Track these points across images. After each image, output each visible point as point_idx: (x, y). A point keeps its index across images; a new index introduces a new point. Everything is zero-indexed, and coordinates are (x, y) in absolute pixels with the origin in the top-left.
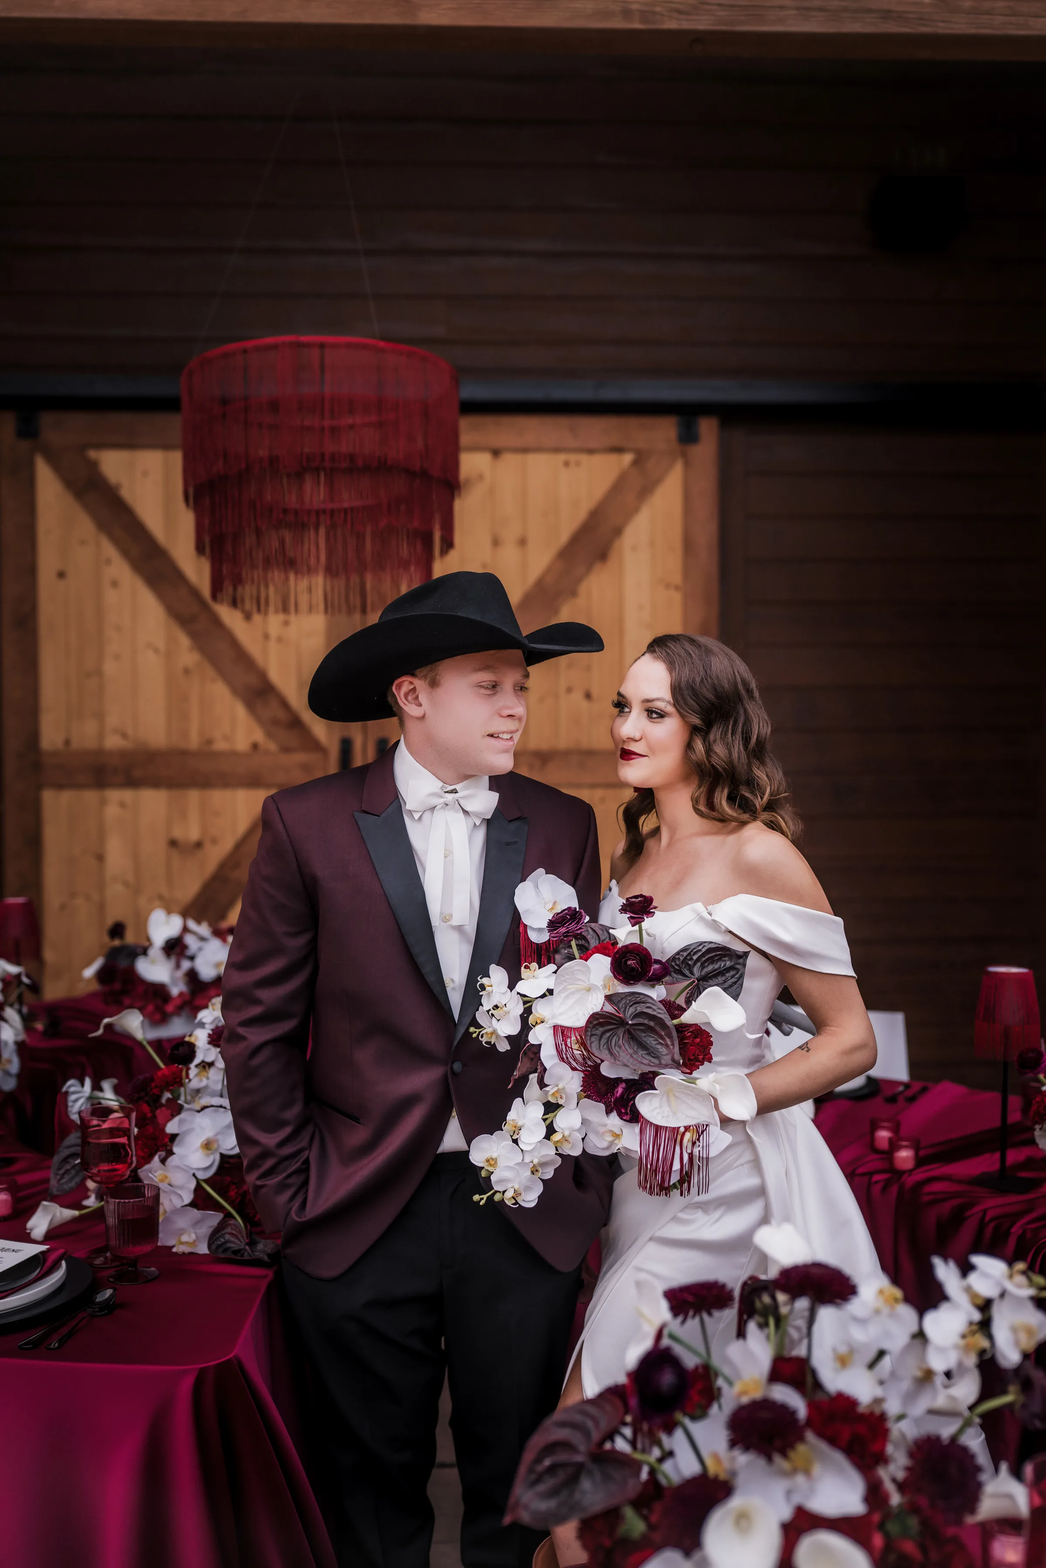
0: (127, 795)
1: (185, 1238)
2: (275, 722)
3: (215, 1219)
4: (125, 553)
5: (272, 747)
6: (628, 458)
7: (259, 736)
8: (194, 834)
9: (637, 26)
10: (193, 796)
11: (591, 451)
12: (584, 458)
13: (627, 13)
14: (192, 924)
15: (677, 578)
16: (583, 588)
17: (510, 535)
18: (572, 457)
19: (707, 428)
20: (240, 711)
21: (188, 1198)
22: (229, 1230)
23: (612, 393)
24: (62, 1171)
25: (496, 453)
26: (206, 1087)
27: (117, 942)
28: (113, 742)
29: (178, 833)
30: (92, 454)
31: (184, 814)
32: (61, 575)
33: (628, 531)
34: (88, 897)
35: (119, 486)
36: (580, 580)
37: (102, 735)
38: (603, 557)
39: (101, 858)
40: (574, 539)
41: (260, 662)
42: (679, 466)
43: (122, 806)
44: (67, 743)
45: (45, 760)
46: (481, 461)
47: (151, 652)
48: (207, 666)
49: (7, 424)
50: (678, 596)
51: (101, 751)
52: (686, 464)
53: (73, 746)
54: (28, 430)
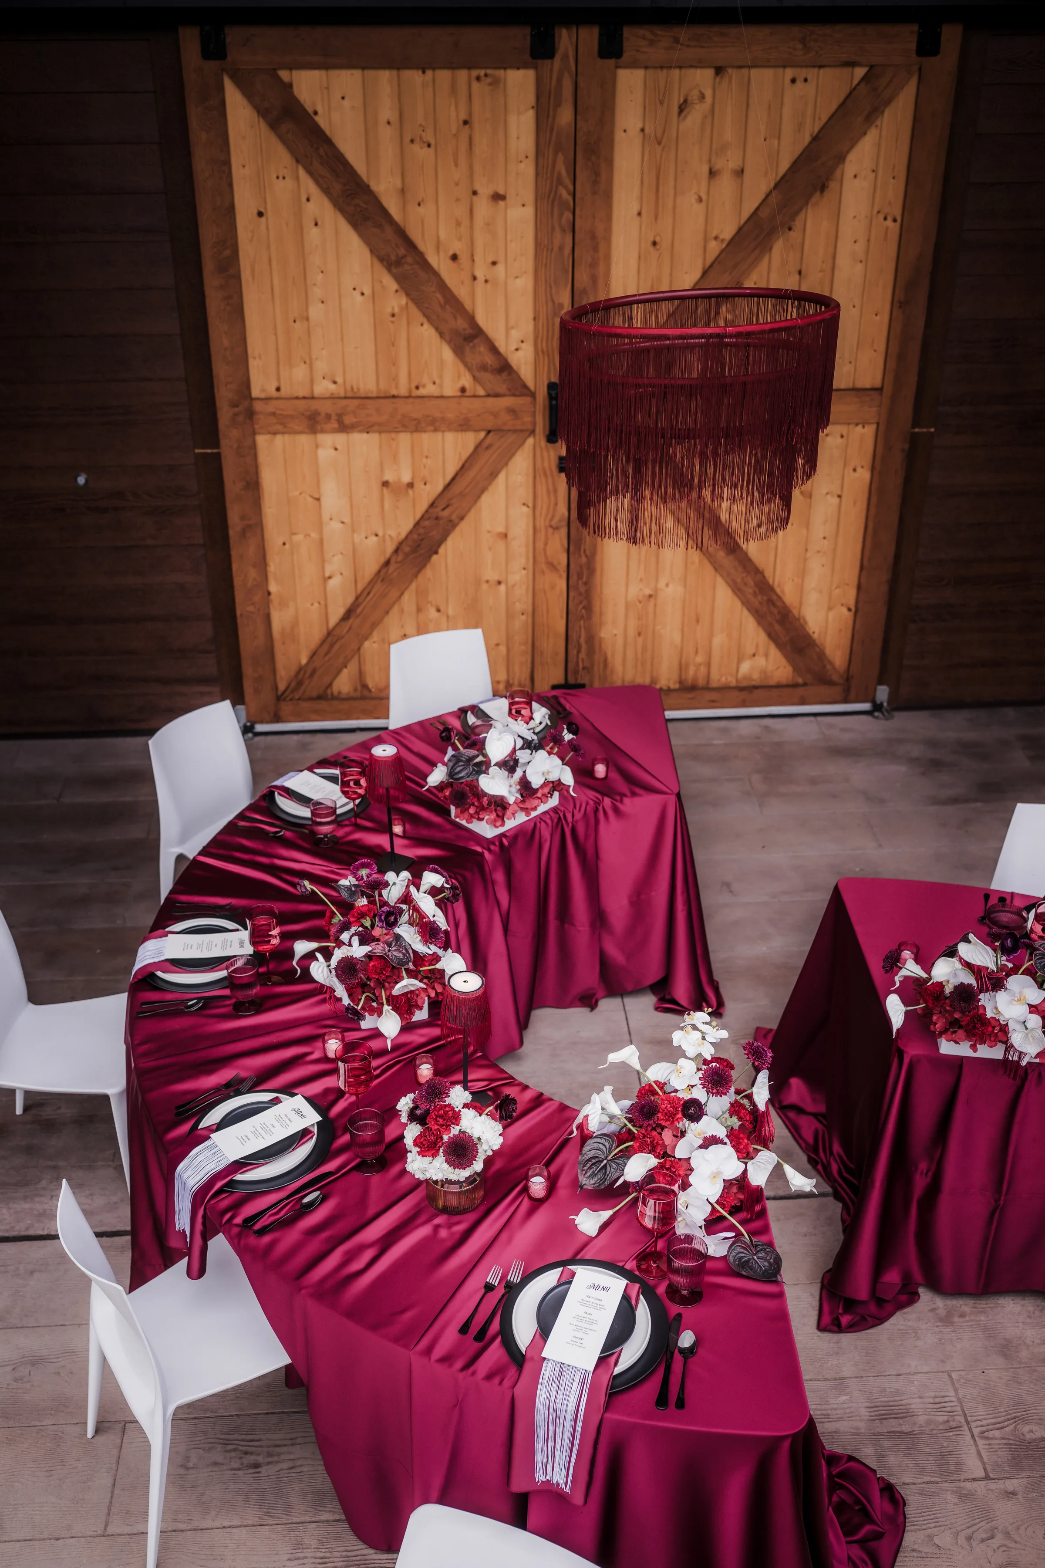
0: (340, 439)
2: (484, 368)
4: (326, 191)
5: (481, 392)
6: (860, 72)
7: (466, 380)
8: (406, 478)
10: (404, 439)
11: (821, 66)
12: (811, 73)
15: (894, 208)
16: (798, 223)
17: (728, 165)
18: (802, 73)
19: (952, 37)
20: (447, 353)
28: (323, 388)
29: (389, 476)
30: (284, 75)
31: (395, 457)
32: (260, 214)
33: (852, 157)
34: (307, 535)
35: (316, 113)
36: (797, 213)
37: (312, 381)
38: (823, 188)
39: (318, 499)
40: (796, 166)
41: (468, 305)
42: (913, 83)
43: (336, 449)
44: (278, 389)
45: (258, 406)
46: (703, 77)
47: (357, 294)
48: (414, 310)
49: (190, 41)
50: (895, 227)
51: (313, 396)
52: (920, 78)
53: (285, 391)
54: (214, 48)
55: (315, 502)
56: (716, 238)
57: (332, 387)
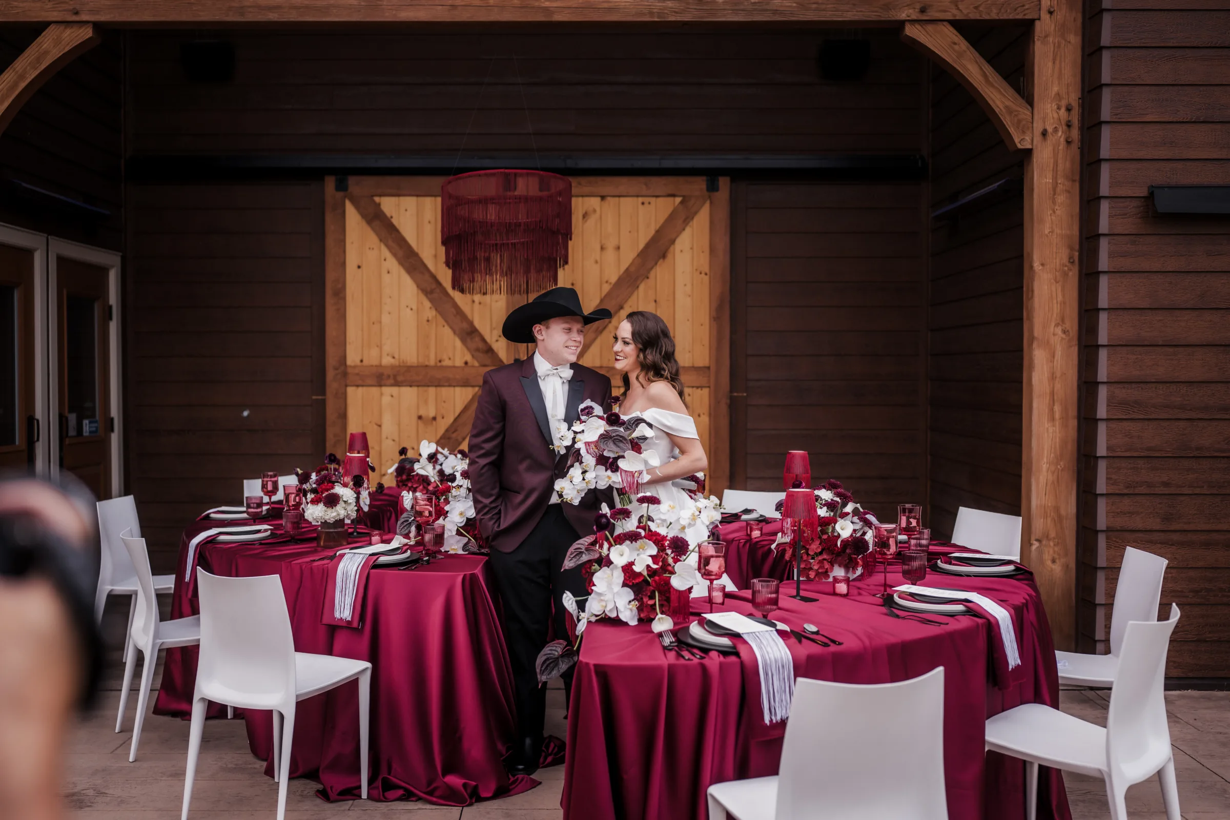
0: (394, 390)
1: (453, 547)
2: (478, 350)
3: (465, 540)
4: (395, 255)
5: (476, 364)
6: (678, 200)
7: (468, 357)
8: (432, 414)
9: (656, 19)
10: (432, 390)
11: (657, 196)
12: (653, 200)
13: (651, 14)
14: (440, 449)
15: (706, 269)
16: (652, 275)
17: (611, 245)
18: (646, 200)
19: (724, 183)
20: (458, 343)
21: (454, 533)
22: (470, 544)
23: (668, 163)
24: (401, 527)
25: (603, 198)
26: (458, 495)
27: (403, 457)
28: (387, 361)
29: (422, 413)
30: (377, 199)
31: (426, 402)
32: (359, 267)
33: (678, 241)
35: (392, 217)
36: (652, 268)
37: (381, 357)
38: (664, 256)
39: (380, 426)
40: (647, 246)
41: (470, 317)
42: (707, 205)
43: (392, 396)
44: (362, 361)
45: (349, 370)
46: (594, 202)
47: (408, 310)
48: (439, 317)
49: (330, 183)
50: (706, 278)
51: (380, 366)
52: (711, 203)
53: (365, 362)
54: (342, 186)
55: (379, 428)
56: (607, 282)
57: (392, 361)
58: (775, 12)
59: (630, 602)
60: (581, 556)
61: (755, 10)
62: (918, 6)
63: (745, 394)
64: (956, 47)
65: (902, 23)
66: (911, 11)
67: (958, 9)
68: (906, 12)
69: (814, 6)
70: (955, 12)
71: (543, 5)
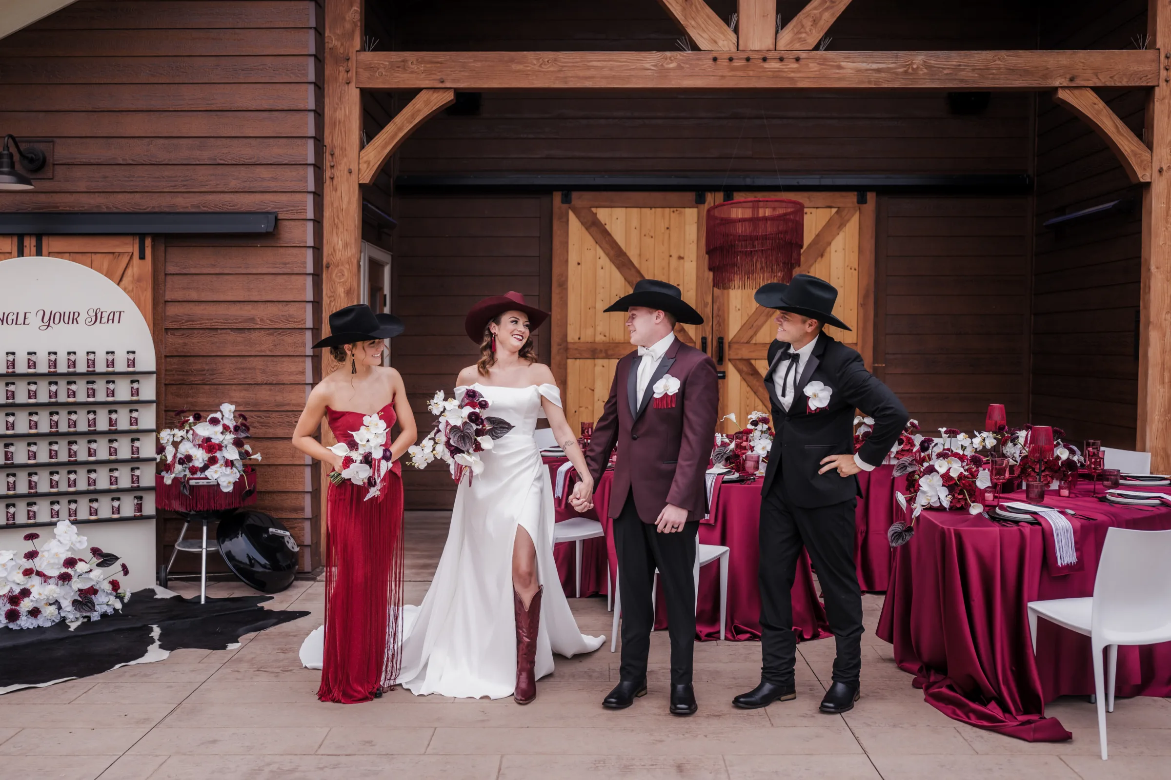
0: (605, 362)
4: (608, 255)
6: (834, 210)
11: (817, 207)
12: (814, 210)
13: (868, 82)
15: (855, 266)
18: (809, 210)
19: (871, 197)
23: (827, 182)
28: (599, 338)
30: (594, 210)
32: (579, 264)
33: (833, 244)
34: (587, 408)
35: (605, 224)
36: (812, 265)
37: (595, 335)
38: (822, 256)
39: (593, 390)
42: (857, 214)
43: (603, 366)
44: (579, 339)
45: (570, 346)
49: (557, 197)
50: (856, 273)
51: (594, 342)
52: (860, 213)
53: (582, 340)
54: (567, 200)
55: (592, 391)
57: (604, 338)
58: (962, 81)
59: (946, 496)
60: (906, 469)
61: (947, 79)
62: (1068, 76)
63: (884, 365)
64: (1096, 106)
65: (1056, 89)
66: (1063, 80)
67: (1098, 78)
68: (1059, 81)
69: (991, 76)
70: (1096, 80)
71: (789, 76)
